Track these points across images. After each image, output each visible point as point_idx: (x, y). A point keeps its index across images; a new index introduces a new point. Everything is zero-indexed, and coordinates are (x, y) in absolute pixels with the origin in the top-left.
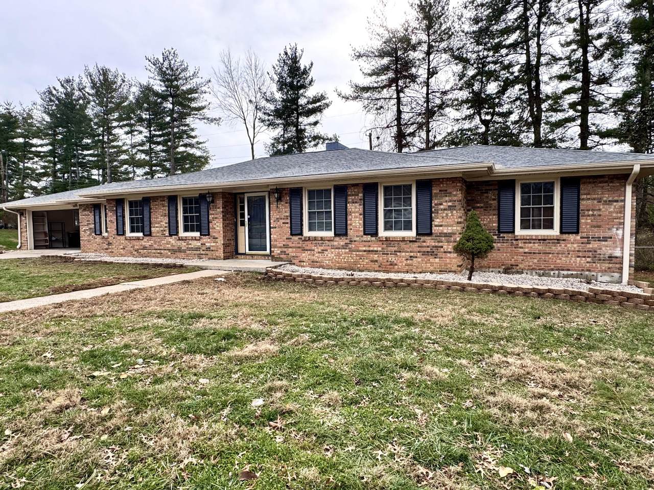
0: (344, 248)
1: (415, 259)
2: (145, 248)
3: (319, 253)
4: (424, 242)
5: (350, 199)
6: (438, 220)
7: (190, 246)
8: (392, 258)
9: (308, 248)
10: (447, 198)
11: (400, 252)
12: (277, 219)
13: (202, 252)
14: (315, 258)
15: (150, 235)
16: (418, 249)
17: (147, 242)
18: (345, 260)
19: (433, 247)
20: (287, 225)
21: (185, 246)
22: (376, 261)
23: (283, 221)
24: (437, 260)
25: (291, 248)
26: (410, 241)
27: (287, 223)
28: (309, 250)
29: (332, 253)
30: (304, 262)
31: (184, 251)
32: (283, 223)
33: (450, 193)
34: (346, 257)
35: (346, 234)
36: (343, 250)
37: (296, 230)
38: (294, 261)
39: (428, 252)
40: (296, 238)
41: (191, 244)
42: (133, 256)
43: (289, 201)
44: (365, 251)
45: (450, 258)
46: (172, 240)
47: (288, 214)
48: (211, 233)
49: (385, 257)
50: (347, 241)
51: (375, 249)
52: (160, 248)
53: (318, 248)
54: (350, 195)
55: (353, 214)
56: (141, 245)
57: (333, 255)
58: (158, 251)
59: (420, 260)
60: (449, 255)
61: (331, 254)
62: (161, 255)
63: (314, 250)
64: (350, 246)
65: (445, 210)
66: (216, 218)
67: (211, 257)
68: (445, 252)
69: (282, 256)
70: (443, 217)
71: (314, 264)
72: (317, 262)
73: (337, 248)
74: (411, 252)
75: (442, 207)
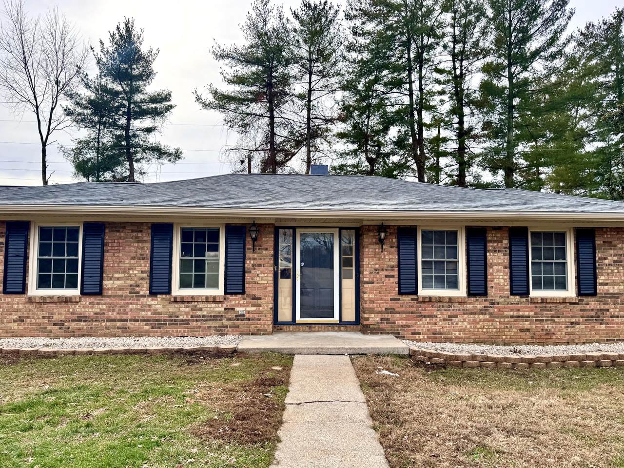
0: (482, 314)
1: (577, 326)
2: (81, 318)
3: (444, 320)
4: (587, 304)
5: (490, 246)
6: (603, 278)
7: (199, 313)
8: (548, 325)
9: (426, 313)
10: (612, 252)
11: (558, 317)
12: (376, 269)
13: (226, 323)
14: (438, 328)
15: (100, 293)
16: (581, 313)
17: (89, 307)
18: (485, 330)
19: (598, 310)
20: (392, 279)
21: (187, 313)
22: (528, 330)
23: (386, 273)
24: (603, 327)
25: (398, 313)
26: (571, 304)
27: (393, 276)
28: (429, 316)
29: (465, 320)
30: (420, 334)
31: (185, 323)
32: (386, 276)
33: (615, 246)
34: (485, 325)
35: (485, 294)
36: (481, 316)
37: (407, 287)
38: (402, 333)
39: (592, 317)
40: (407, 299)
41: (200, 310)
42: (48, 334)
43: (396, 244)
44: (512, 317)
45: (618, 324)
46: (157, 304)
47: (394, 263)
48: (247, 291)
49: (539, 324)
50: (487, 304)
51: (527, 314)
52: (124, 317)
53: (442, 314)
54: (490, 241)
55: (495, 267)
56: (73, 314)
57: (466, 323)
58: (119, 324)
59: (583, 327)
60: (616, 320)
61: (463, 323)
62: (125, 332)
63: (436, 317)
64: (491, 310)
65: (610, 265)
66: (260, 265)
67: (246, 330)
68: (612, 317)
69: (383, 326)
70: (608, 274)
71: (436, 337)
72: (441, 334)
73: (471, 314)
74: (572, 317)
75: (607, 262)
